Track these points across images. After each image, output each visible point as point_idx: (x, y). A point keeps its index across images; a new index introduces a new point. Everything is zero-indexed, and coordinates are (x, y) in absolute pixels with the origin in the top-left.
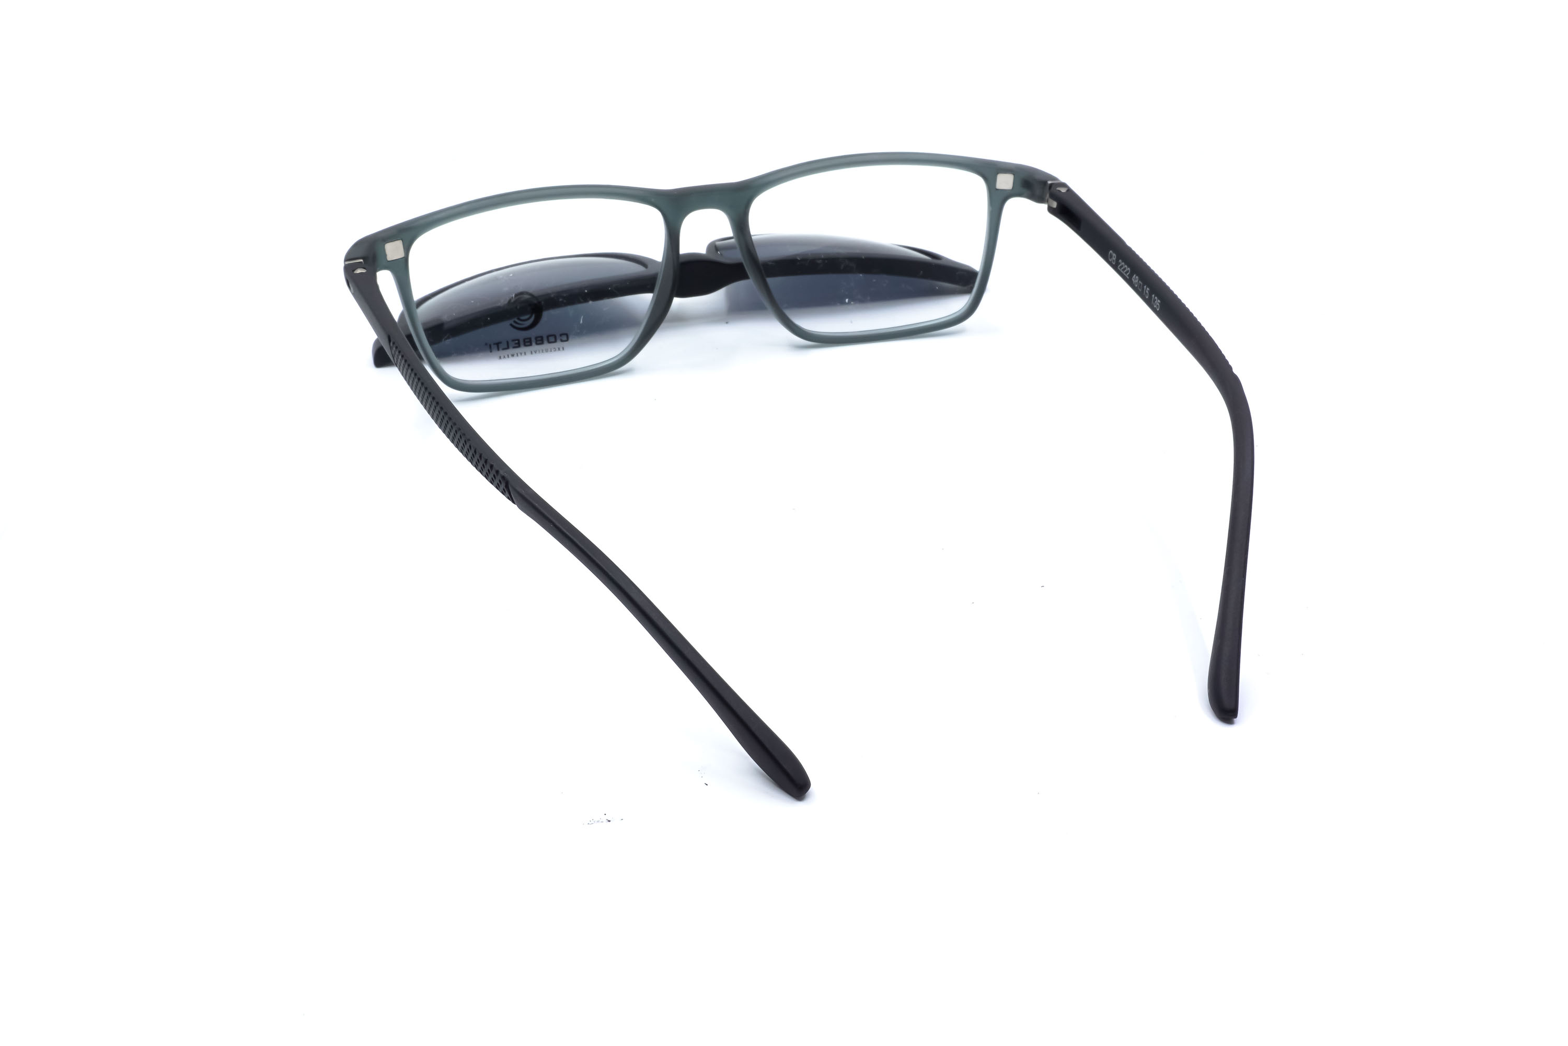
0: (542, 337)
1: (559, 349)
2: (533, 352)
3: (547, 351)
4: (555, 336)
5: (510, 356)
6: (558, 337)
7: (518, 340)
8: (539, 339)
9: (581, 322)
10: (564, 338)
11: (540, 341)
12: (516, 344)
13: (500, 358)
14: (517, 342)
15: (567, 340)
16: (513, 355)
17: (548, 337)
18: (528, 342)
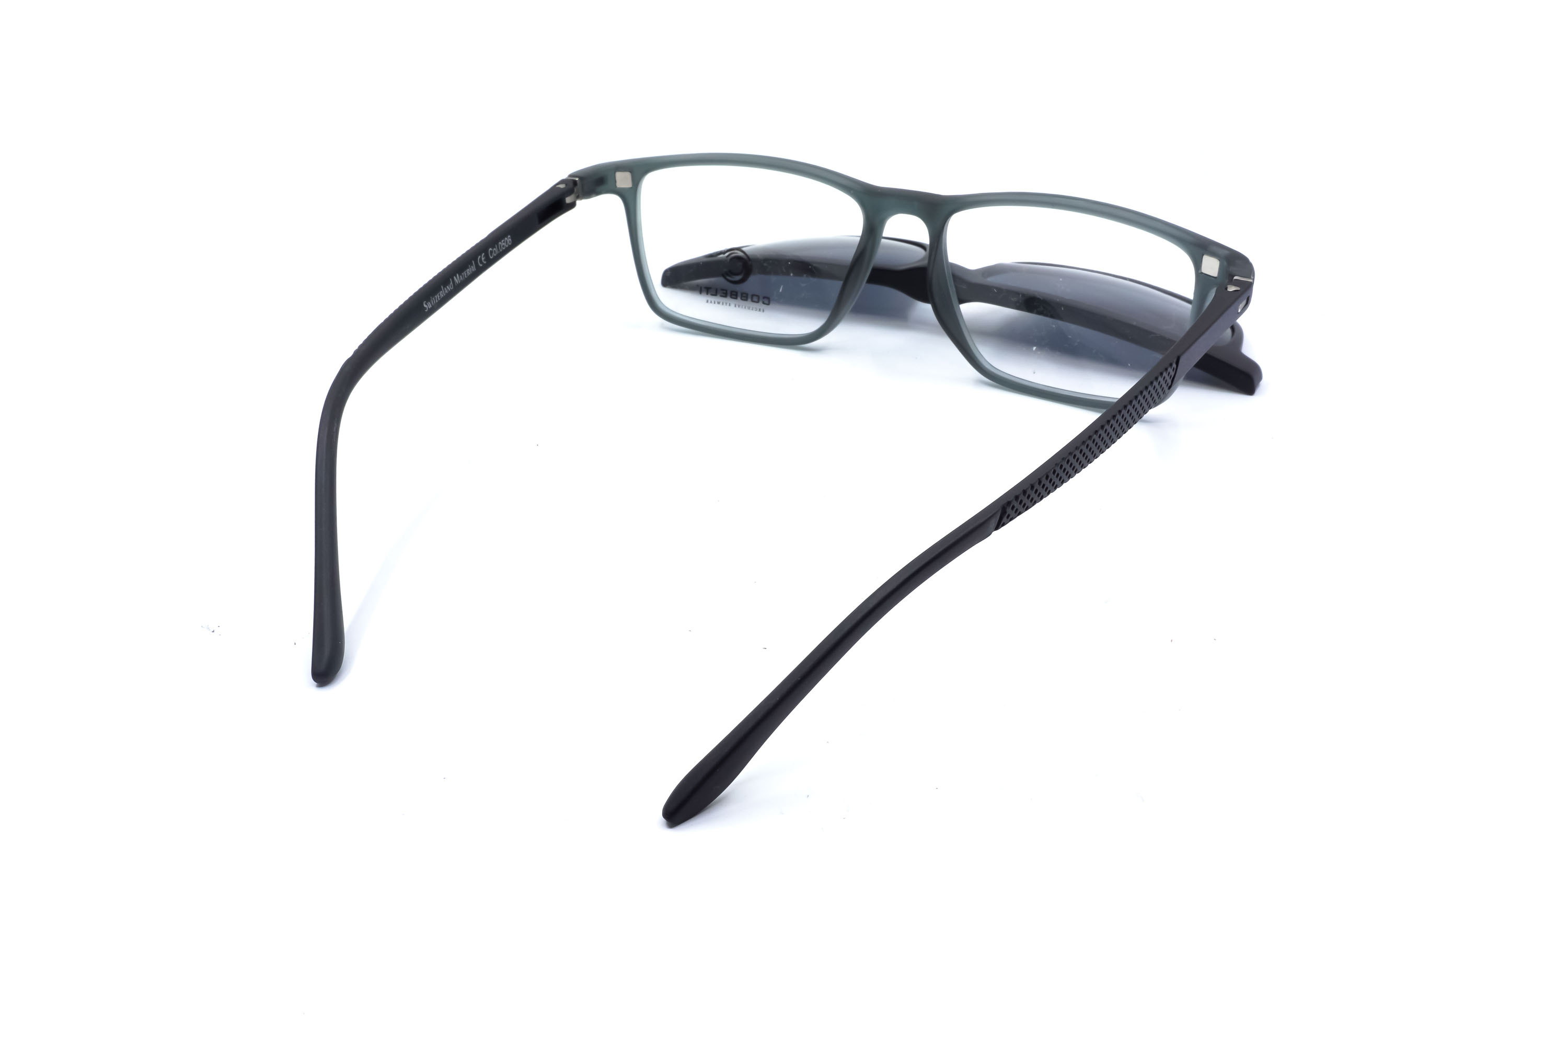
0: (747, 294)
1: (760, 310)
2: (737, 306)
3: (749, 308)
4: (758, 297)
5: (716, 303)
6: (761, 298)
7: (726, 291)
8: (744, 295)
9: (781, 290)
10: (766, 301)
11: (745, 297)
12: (724, 293)
13: (707, 301)
14: (725, 292)
15: (768, 304)
16: (719, 303)
17: (753, 296)
18: (734, 295)
